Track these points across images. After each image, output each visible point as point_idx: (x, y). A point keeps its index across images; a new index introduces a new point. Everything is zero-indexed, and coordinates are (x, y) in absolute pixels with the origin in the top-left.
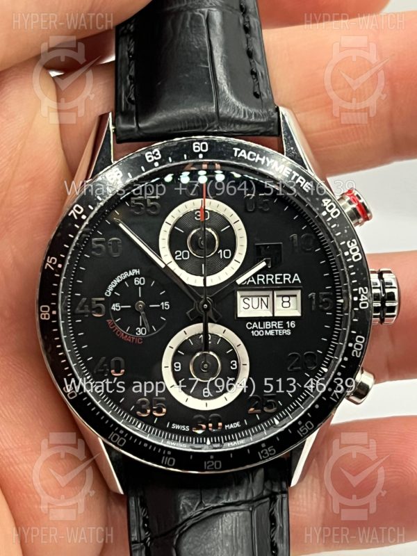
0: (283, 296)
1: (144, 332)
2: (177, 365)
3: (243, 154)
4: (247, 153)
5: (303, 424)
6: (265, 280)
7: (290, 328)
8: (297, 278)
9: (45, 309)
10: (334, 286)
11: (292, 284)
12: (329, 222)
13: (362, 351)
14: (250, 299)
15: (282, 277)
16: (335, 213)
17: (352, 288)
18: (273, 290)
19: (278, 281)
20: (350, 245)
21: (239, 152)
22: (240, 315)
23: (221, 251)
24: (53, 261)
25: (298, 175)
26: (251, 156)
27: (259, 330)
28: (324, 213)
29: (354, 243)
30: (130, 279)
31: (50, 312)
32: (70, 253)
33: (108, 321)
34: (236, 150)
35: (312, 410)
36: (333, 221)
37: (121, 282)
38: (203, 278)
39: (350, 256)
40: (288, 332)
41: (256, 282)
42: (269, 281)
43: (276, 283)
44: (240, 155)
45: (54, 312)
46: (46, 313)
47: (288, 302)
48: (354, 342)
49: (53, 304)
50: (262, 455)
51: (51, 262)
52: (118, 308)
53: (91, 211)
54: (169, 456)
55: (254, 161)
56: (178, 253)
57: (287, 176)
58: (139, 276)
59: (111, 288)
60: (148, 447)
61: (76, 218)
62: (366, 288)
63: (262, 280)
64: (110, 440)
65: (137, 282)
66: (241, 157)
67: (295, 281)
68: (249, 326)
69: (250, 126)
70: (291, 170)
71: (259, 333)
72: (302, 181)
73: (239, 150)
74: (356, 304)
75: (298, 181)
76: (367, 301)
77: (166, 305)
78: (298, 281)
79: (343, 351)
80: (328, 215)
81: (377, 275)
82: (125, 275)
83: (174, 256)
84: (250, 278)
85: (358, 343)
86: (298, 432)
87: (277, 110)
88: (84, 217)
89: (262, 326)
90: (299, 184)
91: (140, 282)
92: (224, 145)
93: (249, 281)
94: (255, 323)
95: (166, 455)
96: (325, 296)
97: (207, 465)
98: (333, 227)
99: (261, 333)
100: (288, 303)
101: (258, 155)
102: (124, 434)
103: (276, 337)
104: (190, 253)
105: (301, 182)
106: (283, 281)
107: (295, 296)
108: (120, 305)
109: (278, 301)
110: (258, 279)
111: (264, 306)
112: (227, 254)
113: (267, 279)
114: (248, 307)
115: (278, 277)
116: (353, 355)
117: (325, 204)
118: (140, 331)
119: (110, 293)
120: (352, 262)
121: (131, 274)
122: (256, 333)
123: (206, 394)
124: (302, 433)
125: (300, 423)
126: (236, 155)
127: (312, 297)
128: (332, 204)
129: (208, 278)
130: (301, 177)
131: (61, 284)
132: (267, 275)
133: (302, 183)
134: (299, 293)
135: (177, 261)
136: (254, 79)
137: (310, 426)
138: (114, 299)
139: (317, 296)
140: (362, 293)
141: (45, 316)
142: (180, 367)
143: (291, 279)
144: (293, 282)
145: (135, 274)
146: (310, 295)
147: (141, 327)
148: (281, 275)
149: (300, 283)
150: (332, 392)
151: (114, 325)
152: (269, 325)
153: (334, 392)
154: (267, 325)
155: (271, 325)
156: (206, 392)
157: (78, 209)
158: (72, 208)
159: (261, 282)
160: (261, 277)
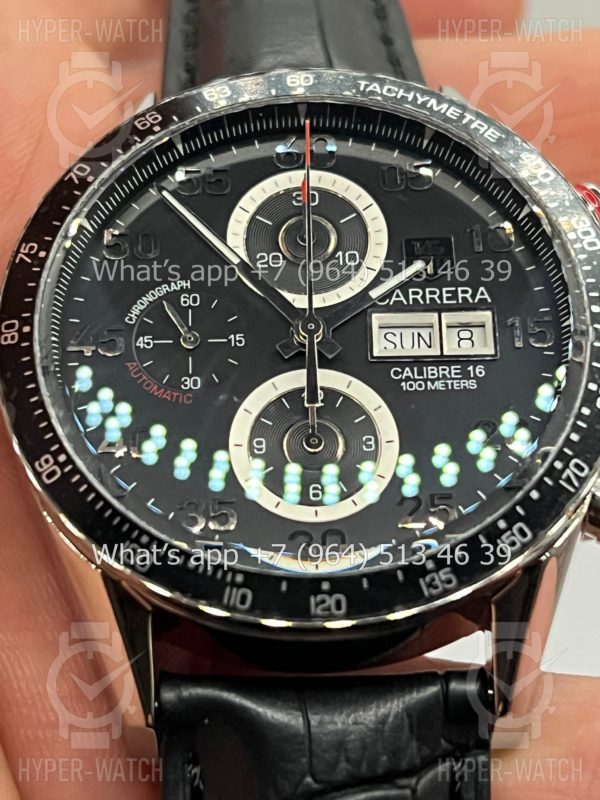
1: (195, 385)
2: (259, 443)
3: (375, 88)
4: (382, 87)
5: (509, 528)
6: (424, 297)
7: (476, 377)
8: (483, 294)
9: (10, 326)
10: (554, 306)
11: (473, 303)
12: (536, 186)
14: (397, 332)
15: (455, 293)
16: (546, 175)
17: (588, 292)
18: (439, 312)
19: (448, 299)
20: (578, 223)
21: (367, 86)
22: (377, 352)
23: (340, 253)
24: (31, 248)
25: (474, 118)
26: (390, 91)
27: (415, 380)
28: (525, 173)
29: (585, 223)
30: (173, 296)
31: (20, 331)
33: (128, 364)
34: (363, 83)
35: (525, 500)
37: (155, 301)
39: (579, 240)
40: (472, 384)
41: (408, 300)
43: (445, 302)
44: (370, 89)
45: (26, 329)
46: (12, 333)
47: (470, 339)
48: (598, 383)
49: (24, 315)
50: (428, 587)
51: (27, 251)
52: (148, 344)
53: (104, 169)
54: (239, 586)
55: (396, 97)
56: (262, 257)
57: (455, 118)
58: (188, 291)
59: (136, 310)
61: (77, 182)
63: (418, 297)
65: (186, 300)
66: (372, 91)
67: (480, 300)
68: (396, 374)
70: (460, 111)
71: (415, 386)
72: (482, 126)
73: (368, 83)
74: (597, 317)
75: (475, 125)
77: (238, 339)
78: (486, 299)
80: (533, 176)
82: (164, 289)
83: (253, 261)
88: (91, 179)
89: (420, 373)
90: (477, 129)
91: (190, 302)
93: (394, 299)
94: (407, 369)
95: (233, 584)
96: (538, 323)
97: (317, 605)
98: (542, 193)
99: (420, 386)
100: (469, 342)
102: (149, 543)
103: (449, 392)
104: (283, 255)
106: (457, 300)
107: (482, 324)
108: (153, 339)
110: (411, 297)
112: (352, 258)
113: (428, 296)
114: (389, 338)
115: (447, 292)
116: (598, 405)
117: (527, 161)
118: (189, 383)
119: (134, 318)
120: (584, 251)
121: (174, 287)
122: (411, 386)
123: (316, 495)
125: (502, 524)
126: (362, 88)
127: (513, 325)
130: (479, 122)
131: (43, 281)
132: (427, 290)
133: (482, 129)
134: (486, 316)
137: (522, 532)
138: (141, 328)
139: (524, 322)
141: (10, 337)
142: (264, 446)
143: (473, 296)
144: (476, 301)
145: (182, 287)
146: (510, 321)
147: (190, 377)
148: (454, 289)
149: (489, 300)
150: (563, 470)
151: (139, 371)
152: (435, 372)
153: (568, 472)
154: (430, 372)
155: (438, 371)
156: (315, 491)
157: (81, 170)
158: (70, 170)
159: (415, 300)
160: (415, 293)
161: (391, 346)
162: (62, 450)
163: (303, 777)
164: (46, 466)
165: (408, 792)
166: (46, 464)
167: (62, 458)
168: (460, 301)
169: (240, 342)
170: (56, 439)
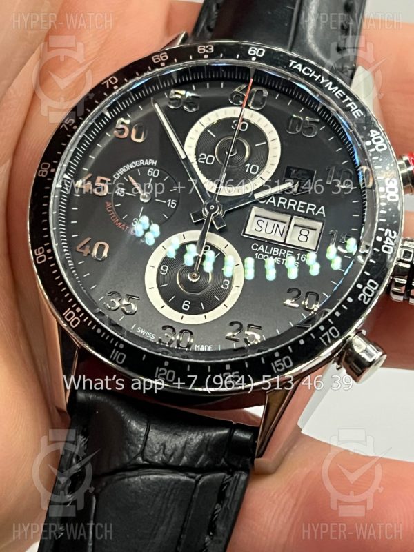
0: (303, 227)
3: (299, 67)
4: (303, 68)
5: (280, 357)
6: (287, 204)
7: (299, 261)
8: (322, 211)
9: (45, 166)
11: (314, 215)
12: (372, 153)
13: (371, 298)
14: (266, 221)
15: (305, 207)
16: (381, 147)
17: (378, 227)
18: (292, 216)
19: (301, 209)
20: (389, 182)
21: (294, 64)
22: (248, 231)
23: (248, 165)
24: (71, 122)
25: (351, 100)
26: (307, 71)
27: (264, 254)
28: (368, 143)
29: (393, 183)
30: (145, 168)
31: (49, 170)
32: (89, 117)
33: (107, 203)
34: (293, 62)
35: (295, 345)
36: (376, 153)
37: (133, 168)
39: (385, 193)
41: (277, 204)
42: (291, 206)
43: (298, 210)
44: (295, 67)
45: (52, 170)
46: (45, 170)
47: (306, 235)
48: (364, 285)
49: (54, 162)
50: (223, 379)
51: (68, 123)
53: (125, 83)
54: (120, 350)
55: (309, 76)
56: (203, 156)
57: (339, 98)
58: (154, 167)
59: (121, 171)
60: (101, 333)
61: (108, 87)
62: (394, 232)
63: (284, 203)
64: (63, 318)
65: (151, 172)
66: (295, 69)
67: (319, 214)
68: (255, 247)
70: (344, 94)
71: (263, 257)
72: (354, 106)
73: (296, 63)
74: (378, 244)
75: (350, 105)
76: (391, 246)
77: (172, 203)
78: (322, 215)
79: (349, 290)
80: (373, 146)
82: (141, 162)
83: (197, 157)
86: (272, 364)
87: (354, 68)
88: (116, 87)
89: (269, 250)
91: (153, 174)
92: (281, 55)
93: (269, 201)
94: (262, 246)
95: (117, 348)
97: (159, 373)
98: (374, 158)
99: (266, 258)
100: (305, 237)
101: (314, 72)
102: (80, 313)
103: (281, 266)
104: (215, 158)
105: (352, 107)
106: (306, 211)
107: (315, 229)
108: (125, 191)
110: (280, 202)
111: (278, 233)
112: (254, 169)
113: (289, 204)
114: (260, 231)
115: (302, 204)
116: (359, 298)
117: (373, 135)
118: (137, 222)
119: (119, 176)
120: (386, 200)
121: (147, 163)
122: (261, 257)
123: (185, 307)
124: (276, 368)
125: (277, 354)
126: (290, 66)
127: (332, 234)
128: (380, 137)
130: (353, 103)
132: (291, 200)
133: (353, 109)
134: (319, 226)
135: (198, 163)
137: (287, 362)
140: (388, 235)
141: (43, 173)
142: (166, 271)
143: (316, 211)
144: (317, 214)
145: (151, 164)
146: (331, 232)
147: (139, 219)
148: (306, 203)
149: (324, 216)
150: (324, 332)
151: (112, 208)
152: (277, 252)
153: (327, 333)
154: (274, 251)
155: (279, 252)
156: (185, 304)
157: (113, 80)
158: (107, 79)
159: (281, 205)
160: (283, 201)
161: (259, 229)
162: (50, 246)
163: (137, 455)
164: (40, 253)
165: (193, 481)
167: (49, 251)
168: (307, 212)
169: (173, 205)
170: (49, 239)
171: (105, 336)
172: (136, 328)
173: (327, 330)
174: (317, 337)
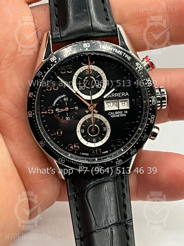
0: (122, 101)
1: (69, 119)
4: (105, 47)
5: (132, 150)
6: (115, 96)
7: (126, 113)
8: (127, 94)
9: (30, 113)
10: (142, 96)
11: (125, 96)
13: (154, 121)
14: (110, 103)
15: (121, 94)
16: (141, 68)
17: (149, 97)
18: (118, 99)
19: (120, 95)
20: (147, 80)
21: (102, 47)
22: (106, 110)
24: (32, 94)
25: (125, 54)
26: (107, 48)
27: (113, 115)
28: (137, 69)
29: (149, 79)
30: (62, 99)
31: (32, 114)
32: (38, 91)
33: (55, 115)
35: (136, 144)
36: (140, 71)
37: (58, 100)
38: (90, 96)
39: (147, 84)
40: (125, 115)
42: (117, 96)
43: (119, 96)
45: (34, 114)
46: (31, 114)
47: (124, 103)
48: (150, 118)
49: (33, 111)
50: (117, 163)
51: (31, 94)
52: (58, 110)
53: (45, 74)
54: (82, 166)
55: (108, 50)
57: (121, 55)
58: (65, 97)
59: (55, 103)
60: (73, 163)
61: (39, 77)
62: (154, 96)
63: (114, 95)
64: (58, 161)
65: (65, 99)
68: (110, 114)
69: (105, 33)
70: (123, 52)
71: (114, 116)
73: (102, 45)
74: (151, 103)
75: (126, 56)
76: (155, 101)
79: (146, 122)
81: (158, 90)
82: (60, 97)
83: (78, 88)
84: (109, 95)
85: (152, 118)
86: (130, 153)
87: (116, 26)
88: (43, 76)
89: (114, 113)
90: (126, 57)
91: (66, 100)
92: (96, 44)
94: (112, 112)
95: (80, 165)
96: (138, 100)
98: (140, 73)
101: (110, 47)
102: (64, 158)
103: (120, 117)
107: (127, 101)
109: (120, 103)
110: (112, 96)
111: (115, 106)
113: (116, 95)
114: (109, 107)
115: (120, 94)
116: (150, 123)
117: (137, 65)
118: (67, 118)
119: (55, 104)
120: (148, 87)
121: (62, 96)
123: (94, 141)
124: (132, 154)
127: (133, 101)
128: (140, 64)
129: (93, 96)
130: (127, 55)
131: (36, 103)
132: (116, 94)
133: (127, 57)
134: (128, 100)
135: (80, 91)
136: (105, 13)
137: (135, 151)
138: (56, 107)
139: (135, 100)
140: (153, 98)
141: (30, 115)
142: (83, 131)
143: (125, 95)
146: (133, 100)
147: (67, 117)
152: (117, 113)
156: (94, 140)
157: (40, 73)
158: (38, 73)
159: (113, 96)
160: (113, 95)
161: (108, 106)
162: (45, 140)
166: (42, 143)
167: (45, 142)
168: (122, 96)
169: (77, 108)
170: (43, 138)
171: (75, 163)
172: (81, 154)
173: (143, 136)
174: (141, 139)
